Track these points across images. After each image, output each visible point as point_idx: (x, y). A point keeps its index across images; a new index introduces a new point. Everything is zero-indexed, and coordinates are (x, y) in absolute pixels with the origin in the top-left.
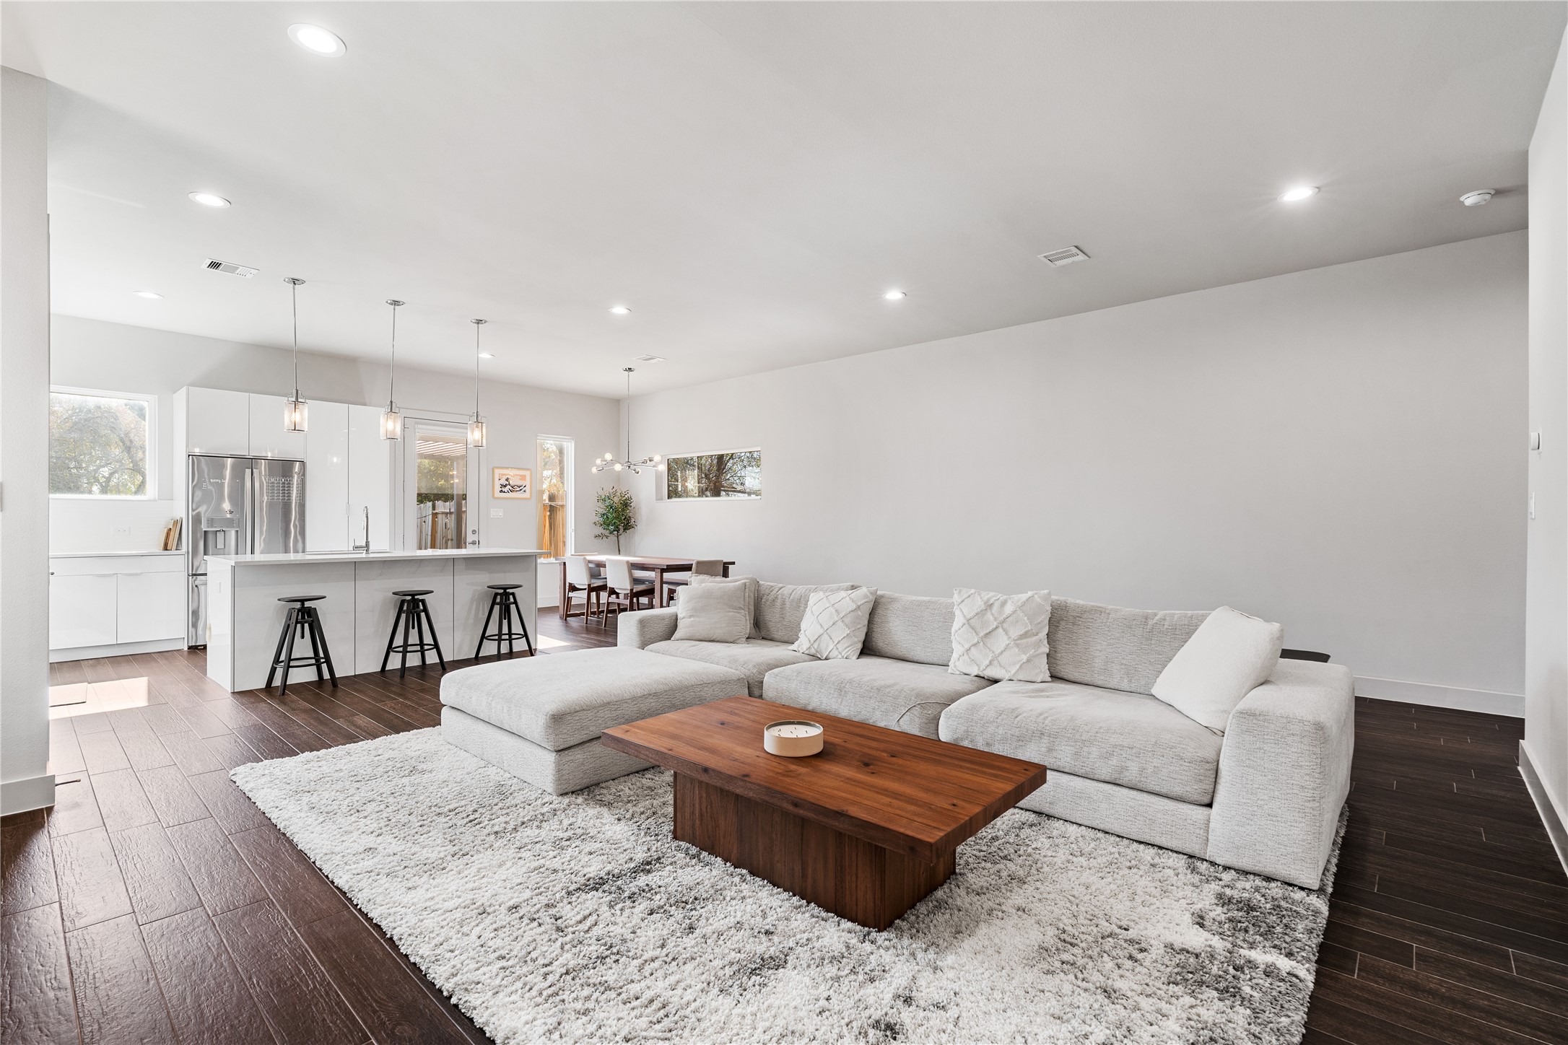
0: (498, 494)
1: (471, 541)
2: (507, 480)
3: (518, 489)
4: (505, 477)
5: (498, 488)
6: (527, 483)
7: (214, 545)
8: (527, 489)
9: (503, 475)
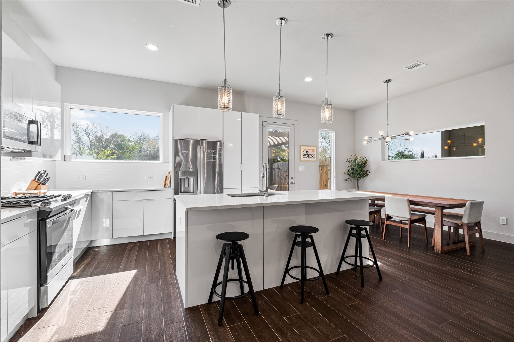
0: (302, 159)
1: (291, 182)
2: (307, 152)
3: (311, 156)
4: (305, 151)
5: (302, 156)
6: (315, 153)
7: (184, 185)
8: (315, 156)
9: (305, 149)
